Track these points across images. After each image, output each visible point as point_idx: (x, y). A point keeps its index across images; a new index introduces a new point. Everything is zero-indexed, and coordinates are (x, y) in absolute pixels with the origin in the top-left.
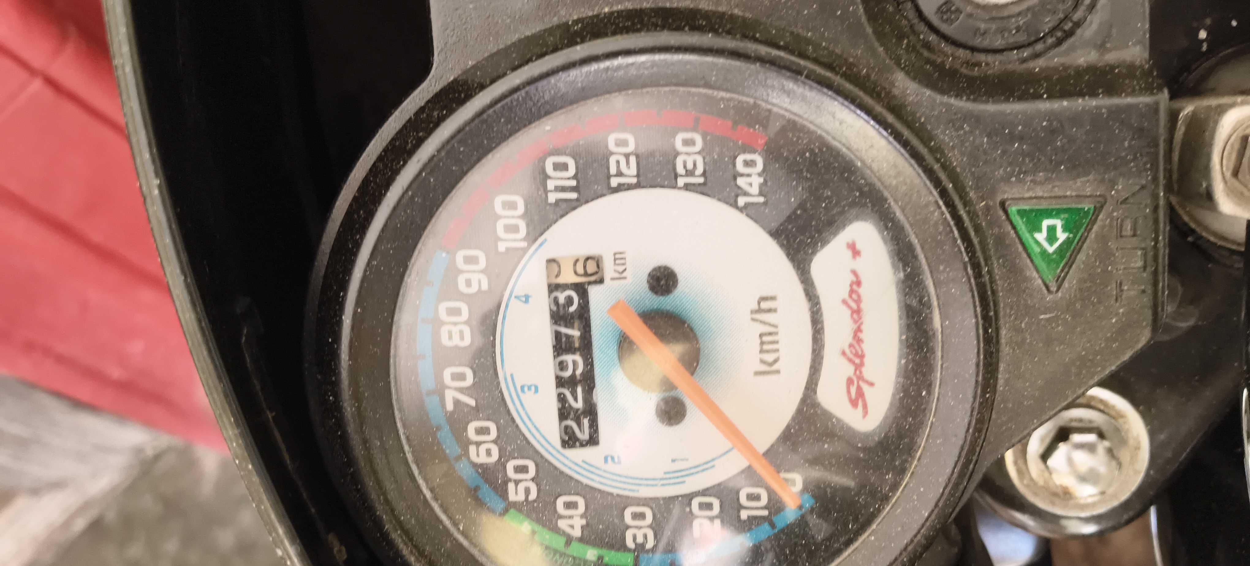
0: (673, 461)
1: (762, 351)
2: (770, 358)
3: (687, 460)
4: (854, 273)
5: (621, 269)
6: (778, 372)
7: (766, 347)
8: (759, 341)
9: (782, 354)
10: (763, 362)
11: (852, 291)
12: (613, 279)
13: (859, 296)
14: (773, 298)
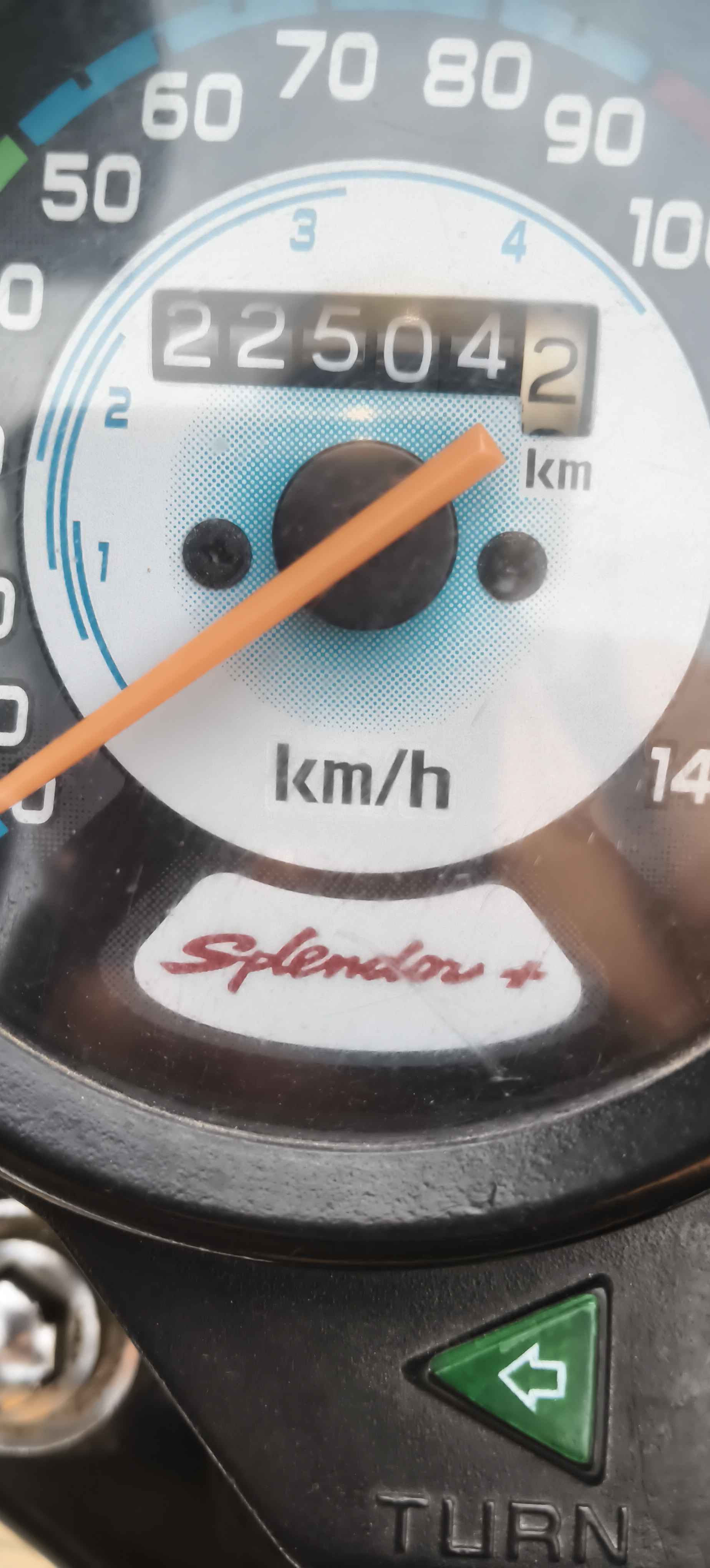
0: (104, 547)
1: (330, 766)
2: (315, 782)
3: (103, 577)
4: (478, 970)
5: (553, 475)
6: (282, 794)
7: (338, 775)
8: (352, 762)
9: (320, 806)
10: (308, 766)
11: (436, 963)
12: (532, 454)
13: (427, 976)
14: (442, 802)
